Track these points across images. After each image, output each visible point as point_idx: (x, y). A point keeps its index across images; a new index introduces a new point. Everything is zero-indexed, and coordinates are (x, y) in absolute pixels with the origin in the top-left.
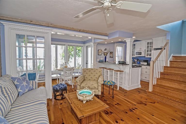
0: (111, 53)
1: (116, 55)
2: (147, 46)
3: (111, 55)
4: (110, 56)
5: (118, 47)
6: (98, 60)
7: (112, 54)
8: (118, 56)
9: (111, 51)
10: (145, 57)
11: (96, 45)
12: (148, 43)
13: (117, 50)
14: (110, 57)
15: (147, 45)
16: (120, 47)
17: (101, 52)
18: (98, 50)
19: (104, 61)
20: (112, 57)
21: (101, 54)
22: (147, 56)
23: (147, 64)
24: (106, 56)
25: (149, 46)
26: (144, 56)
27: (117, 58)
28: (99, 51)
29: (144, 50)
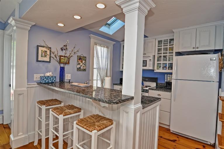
0: (80, 58)
1: (95, 66)
2: (157, 48)
3: (81, 64)
4: (78, 66)
5: (99, 48)
6: (37, 77)
7: (83, 62)
8: (99, 69)
9: (79, 54)
10: (154, 70)
11: (29, 28)
12: (160, 42)
13: (97, 53)
14: (79, 69)
15: (158, 46)
16: (102, 48)
17: (48, 53)
18: (38, 47)
19: (58, 80)
20: (85, 70)
21: (47, 59)
22: (157, 69)
23: (155, 86)
24: (62, 65)
25: (163, 47)
26: (151, 68)
27: (95, 71)
28: (40, 49)
29: (152, 57)
